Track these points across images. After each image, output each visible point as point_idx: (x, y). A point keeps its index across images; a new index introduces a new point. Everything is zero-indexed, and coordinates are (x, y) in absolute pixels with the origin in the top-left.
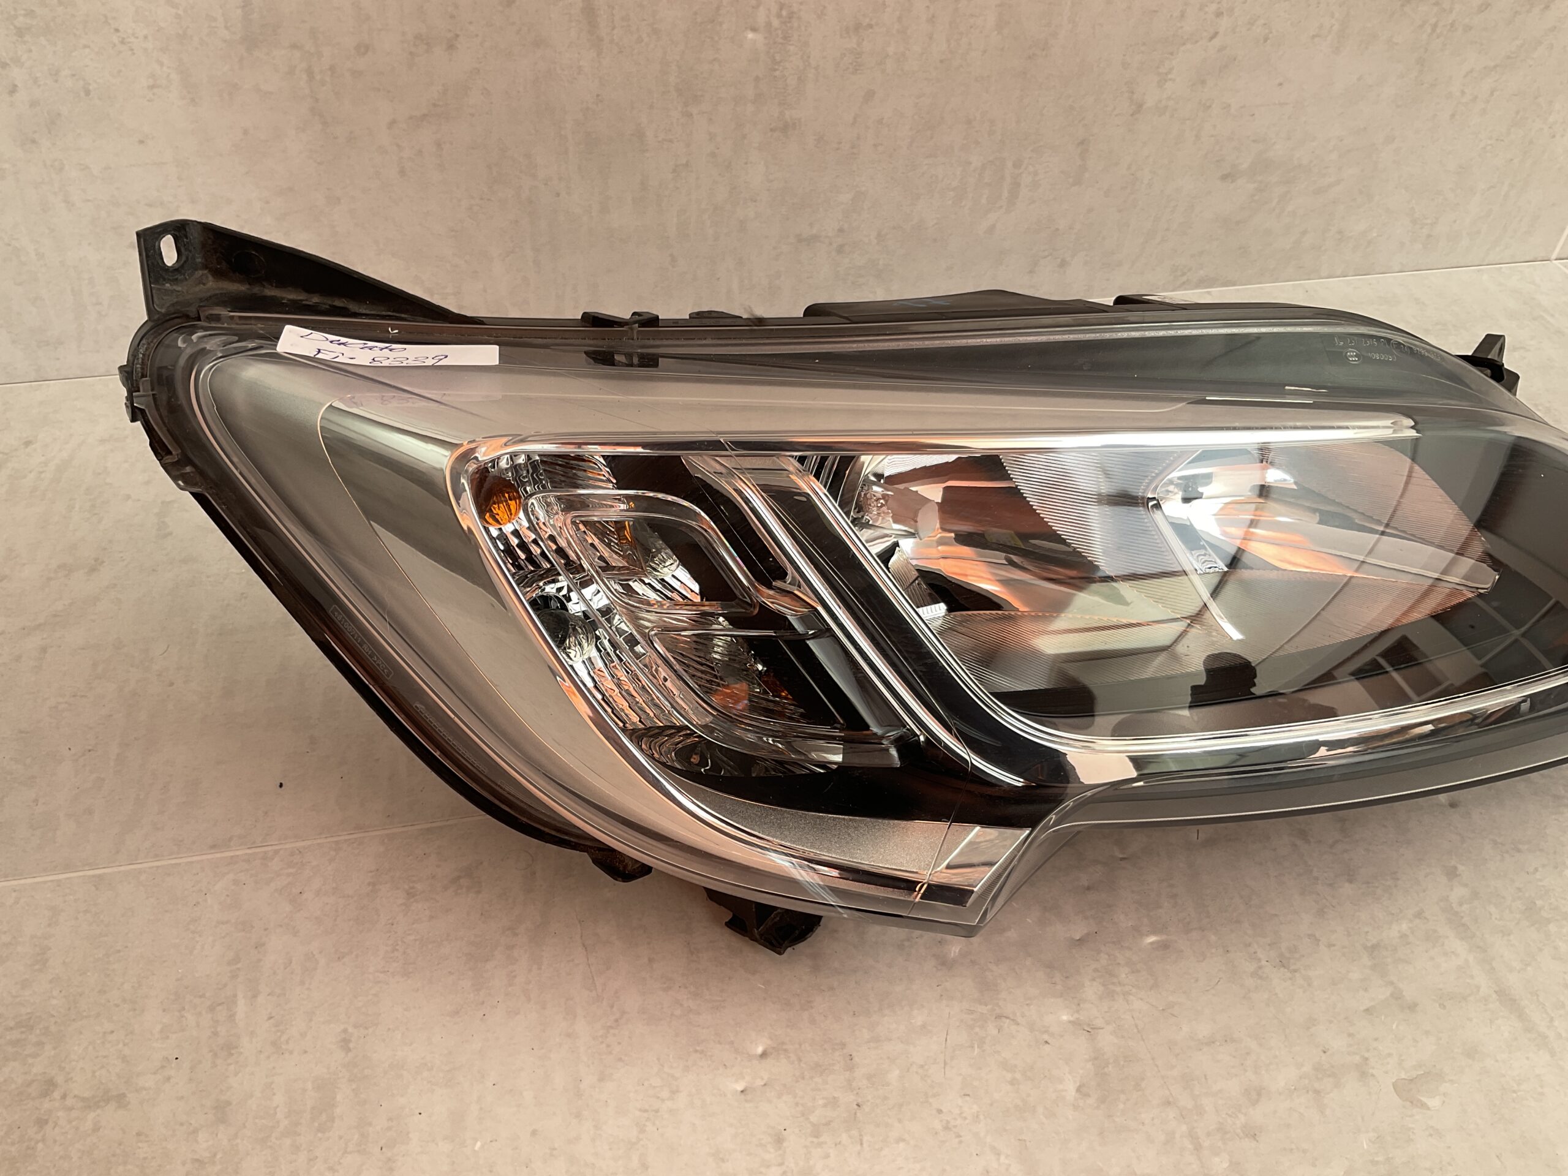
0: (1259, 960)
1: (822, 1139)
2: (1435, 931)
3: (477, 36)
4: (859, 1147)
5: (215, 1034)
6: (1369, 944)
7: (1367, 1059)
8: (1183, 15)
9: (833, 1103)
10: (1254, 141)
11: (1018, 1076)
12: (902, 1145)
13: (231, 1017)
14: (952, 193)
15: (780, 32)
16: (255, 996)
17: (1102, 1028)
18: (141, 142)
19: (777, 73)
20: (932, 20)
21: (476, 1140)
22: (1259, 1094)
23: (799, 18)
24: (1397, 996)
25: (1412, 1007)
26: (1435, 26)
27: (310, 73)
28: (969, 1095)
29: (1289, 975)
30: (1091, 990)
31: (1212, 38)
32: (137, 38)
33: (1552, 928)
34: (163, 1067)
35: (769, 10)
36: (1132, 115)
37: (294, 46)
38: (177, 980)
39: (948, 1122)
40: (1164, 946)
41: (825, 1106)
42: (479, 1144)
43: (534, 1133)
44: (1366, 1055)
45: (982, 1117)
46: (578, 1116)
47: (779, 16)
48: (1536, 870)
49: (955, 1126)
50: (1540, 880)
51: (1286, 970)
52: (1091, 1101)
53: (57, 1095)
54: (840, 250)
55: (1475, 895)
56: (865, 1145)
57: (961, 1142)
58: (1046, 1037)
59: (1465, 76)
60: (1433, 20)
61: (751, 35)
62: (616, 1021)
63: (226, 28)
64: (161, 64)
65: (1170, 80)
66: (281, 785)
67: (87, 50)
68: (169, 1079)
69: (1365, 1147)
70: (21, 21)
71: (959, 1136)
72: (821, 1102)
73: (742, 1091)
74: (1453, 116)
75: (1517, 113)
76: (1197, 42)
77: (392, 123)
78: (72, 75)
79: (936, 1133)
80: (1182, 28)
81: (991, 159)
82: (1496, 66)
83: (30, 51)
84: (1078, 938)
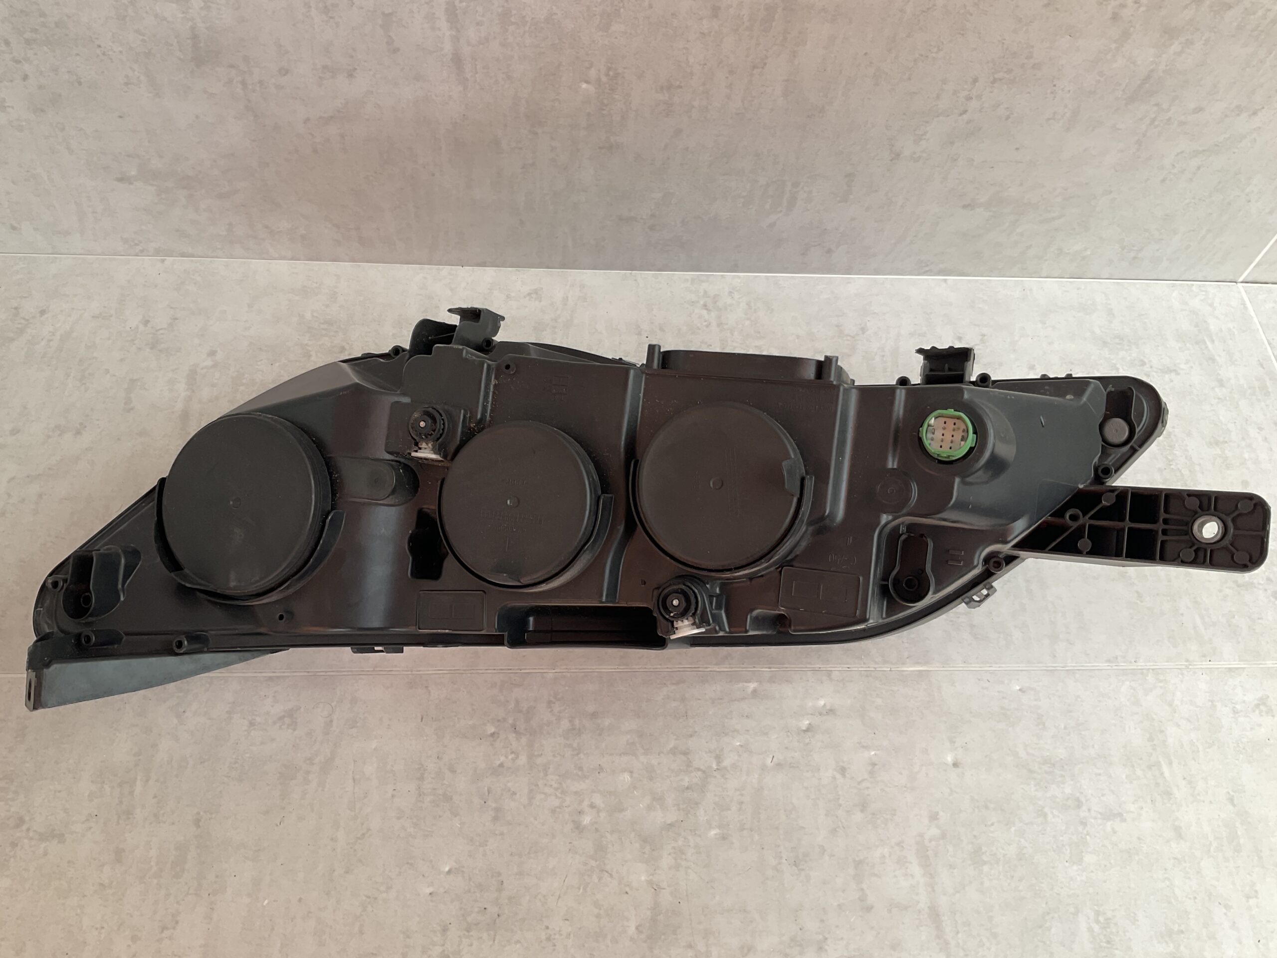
0: (781, 859)
1: (471, 933)
2: (905, 857)
3: (370, 70)
4: (491, 943)
5: (121, 802)
6: (857, 859)
7: (826, 939)
8: (938, 97)
9: (483, 911)
10: (992, 185)
11: (602, 912)
12: (518, 946)
13: (131, 793)
14: (742, 200)
15: (607, 86)
16: (147, 781)
17: (664, 889)
18: (120, 117)
19: (605, 112)
20: (730, 86)
21: (265, 899)
22: (749, 950)
23: (623, 77)
24: (862, 899)
25: (869, 909)
26: (1154, 120)
27: (244, 83)
28: (568, 920)
29: (797, 872)
30: (666, 861)
31: (961, 114)
32: (114, 52)
33: (986, 868)
34: (87, 820)
35: (599, 71)
36: (891, 160)
37: (232, 66)
38: (102, 762)
39: (551, 935)
40: (723, 838)
41: (478, 912)
42: (266, 902)
43: (300, 900)
44: (827, 936)
45: (572, 935)
46: (328, 894)
47: (607, 75)
48: (992, 824)
49: (554, 939)
50: (992, 832)
51: (796, 868)
52: (643, 936)
53: (24, 828)
54: (652, 228)
55: (943, 836)
56: (496, 942)
57: (554, 950)
58: (627, 889)
59: (1176, 156)
60: (1153, 116)
61: (584, 86)
62: (364, 834)
63: (181, 51)
64: (134, 71)
65: (925, 139)
67: (78, 58)
68: (90, 828)
70: (28, 35)
71: (555, 945)
72: (476, 910)
73: (430, 894)
74: (1163, 181)
75: (1220, 183)
76: (948, 116)
78: (69, 72)
79: (541, 941)
80: (937, 105)
81: (774, 180)
82: (1204, 151)
83: (36, 54)
84: (669, 823)
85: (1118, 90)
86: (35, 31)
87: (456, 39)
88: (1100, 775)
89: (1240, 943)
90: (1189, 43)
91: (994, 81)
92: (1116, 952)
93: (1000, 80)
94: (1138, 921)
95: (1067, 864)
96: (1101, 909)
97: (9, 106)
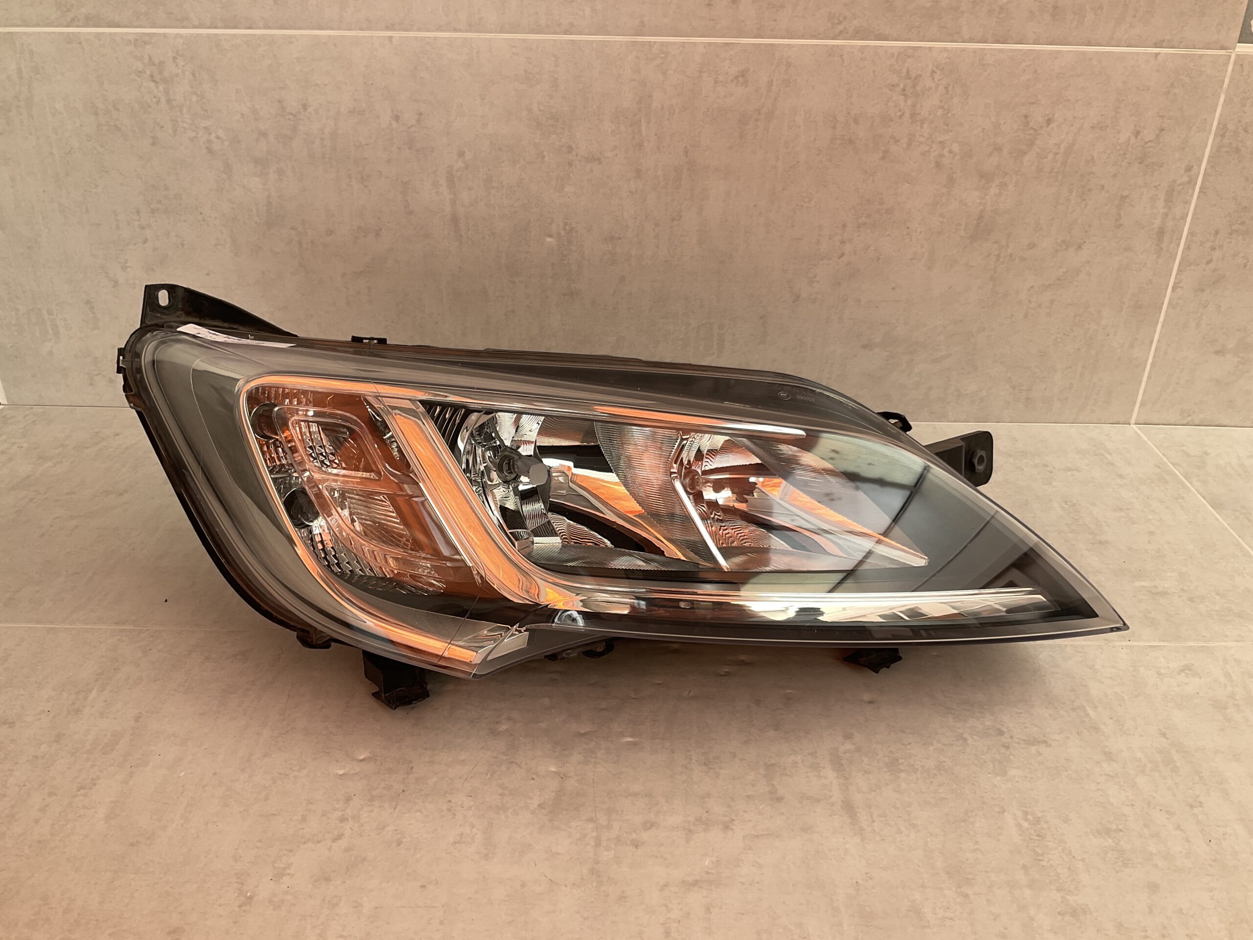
0: (691, 760)
1: (373, 803)
2: (818, 764)
3: (392, 229)
4: (393, 810)
5: (74, 704)
6: (769, 763)
7: (733, 820)
8: (818, 242)
9: (389, 788)
10: (882, 324)
11: (506, 792)
12: (418, 813)
13: (86, 698)
14: (680, 342)
15: (565, 239)
16: (102, 691)
17: (572, 777)
18: (208, 274)
19: (565, 262)
20: (657, 237)
21: (182, 771)
22: (652, 826)
23: (576, 231)
24: (773, 792)
25: (780, 799)
26: (998, 256)
27: (300, 244)
29: (707, 770)
30: (576, 757)
31: (840, 257)
32: (211, 218)
33: (903, 775)
34: (40, 714)
35: (559, 226)
36: (793, 302)
37: (293, 228)
38: (67, 678)
39: (452, 807)
40: (635, 744)
41: (384, 788)
42: (183, 774)
43: (215, 774)
44: (734, 818)
45: (473, 808)
46: (243, 770)
47: (565, 229)
48: (910, 744)
49: (455, 810)
50: (909, 749)
51: (706, 767)
52: (544, 811)
55: (858, 750)
56: (397, 810)
57: (454, 818)
58: (534, 776)
59: (1029, 290)
60: (996, 253)
61: (549, 239)
62: (288, 731)
63: (257, 216)
64: (222, 233)
65: (816, 281)
66: (166, 601)
67: (185, 223)
68: (40, 719)
69: (706, 864)
70: (154, 205)
71: (455, 815)
72: (382, 786)
73: (341, 775)
74: (1026, 316)
75: (1075, 317)
76: (830, 259)
77: (344, 275)
78: (177, 236)
79: (442, 811)
80: (819, 249)
81: (703, 322)
82: (1050, 285)
83: (156, 221)
84: (583, 732)
85: (960, 229)
86: (159, 202)
87: (453, 202)
88: (1021, 713)
89: (1188, 841)
90: (1003, 186)
91: (859, 226)
92: (1050, 844)
93: (864, 224)
94: (1071, 820)
95: (990, 775)
96: (1029, 810)
97: (129, 267)
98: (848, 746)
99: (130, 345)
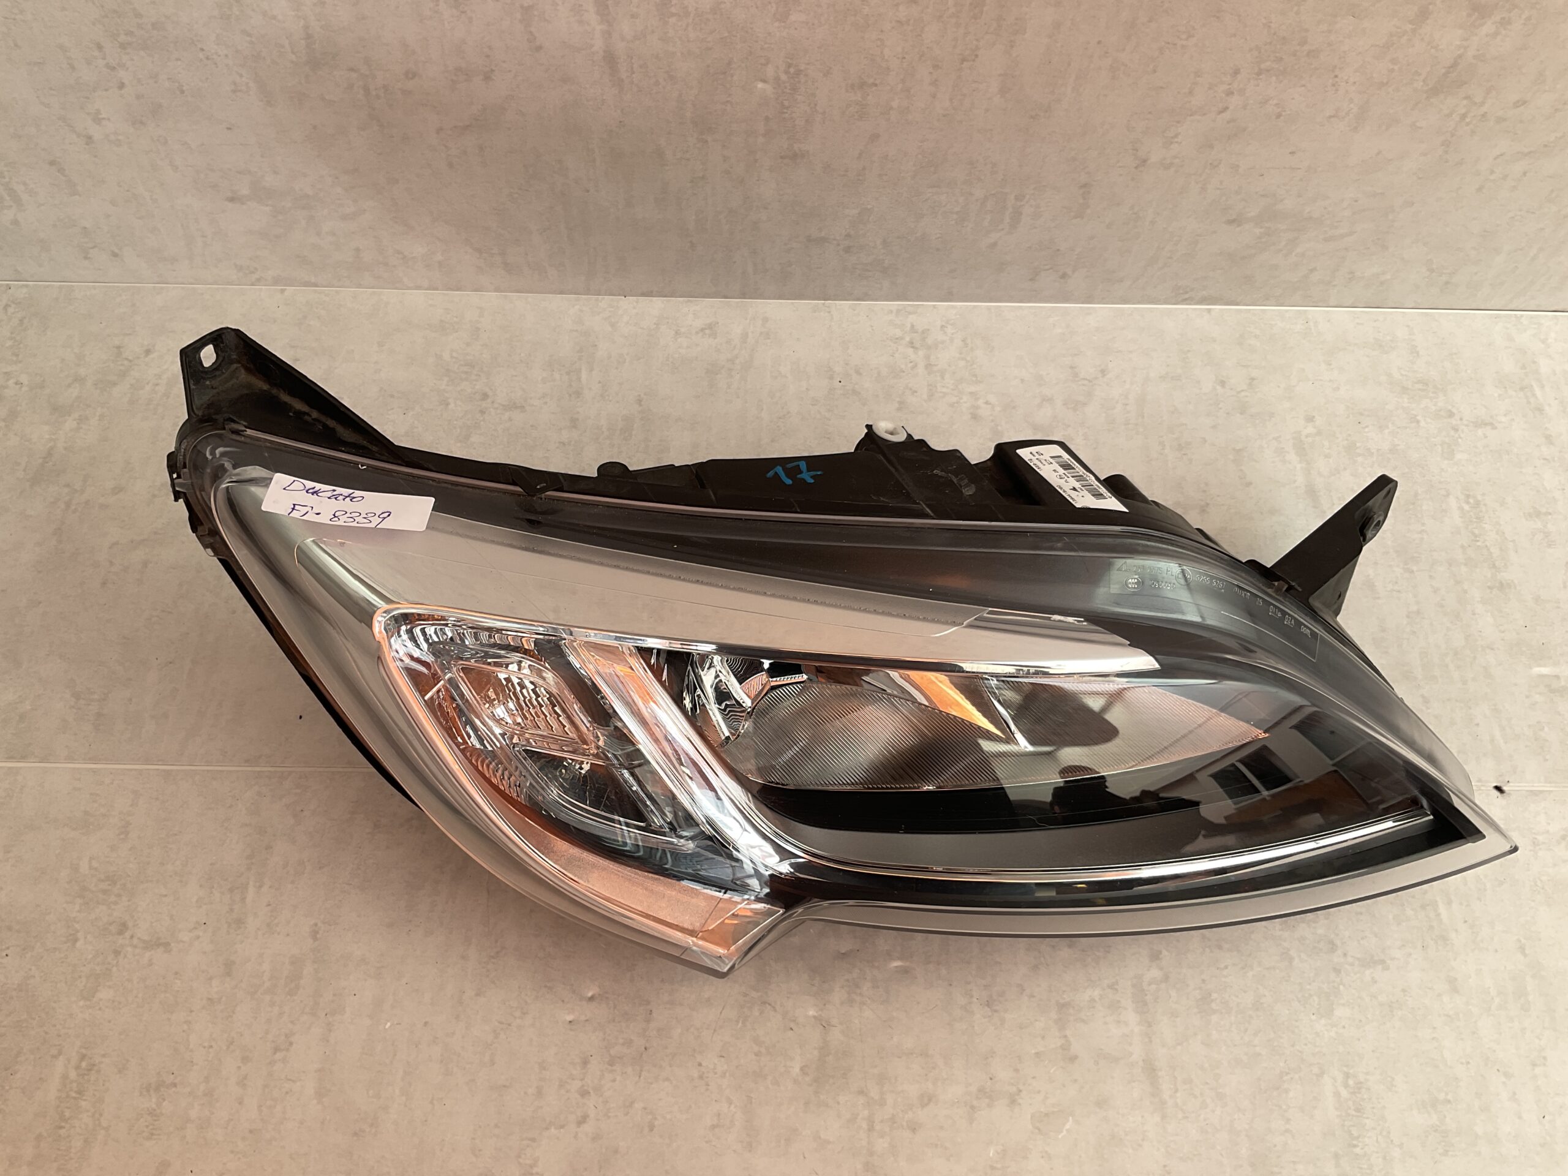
0: (972, 997)
1: (614, 1068)
2: (1119, 1001)
3: (510, 71)
4: (637, 1079)
5: (232, 910)
6: (1062, 1001)
7: (1020, 1091)
8: (1191, 93)
9: (629, 1043)
10: (1263, 196)
11: (763, 1050)
12: (666, 1083)
13: (243, 900)
14: (955, 216)
15: (787, 85)
16: (260, 887)
17: (836, 1026)
18: (229, 129)
19: (786, 116)
20: (935, 83)
21: (387, 1021)
22: (930, 1100)
23: (806, 75)
24: (1065, 1047)
25: (1073, 1059)
26: (1463, 117)
27: (366, 90)
28: (723, 1057)
29: (990, 1014)
30: (838, 995)
31: (1220, 112)
32: (219, 56)
33: (1214, 1018)
34: (195, 928)
35: (777, 67)
36: (1136, 168)
37: (352, 69)
38: (211, 864)
39: (703, 1073)
40: (905, 971)
41: (623, 1044)
42: (389, 1024)
43: (426, 1023)
44: (1021, 1087)
45: (727, 1074)
46: (457, 1017)
47: (786, 72)
48: (1226, 967)
49: (707, 1077)
50: (1225, 976)
51: (989, 1009)
52: (808, 1079)
53: (127, 934)
54: (848, 250)
55: (1166, 978)
56: (642, 1078)
57: (707, 1090)
58: (792, 1025)
59: (1495, 159)
60: (1463, 111)
61: (760, 85)
62: (497, 953)
63: (293, 53)
64: (241, 76)
65: (1177, 142)
66: (301, 717)
67: (179, 63)
68: (198, 937)
69: (991, 1155)
70: (122, 38)
71: (708, 1085)
72: (621, 1041)
73: (570, 1022)
74: (1480, 189)
75: (1552, 191)
76: (1204, 114)
77: (439, 130)
78: (169, 79)
79: (693, 1080)
80: (1190, 102)
81: (993, 192)
82: (1530, 152)
83: (133, 60)
84: (843, 952)
85: (1417, 80)
86: (129, 33)
87: (608, 34)
88: (1361, 914)
89: (1520, 1118)
90: (1505, 23)
91: (1259, 74)
92: (1367, 1121)
93: (1268, 71)
94: (1395, 1086)
95: (1313, 1017)
96: (1351, 1071)
97: (104, 119)
98: (1155, 973)
99: (182, 454)
